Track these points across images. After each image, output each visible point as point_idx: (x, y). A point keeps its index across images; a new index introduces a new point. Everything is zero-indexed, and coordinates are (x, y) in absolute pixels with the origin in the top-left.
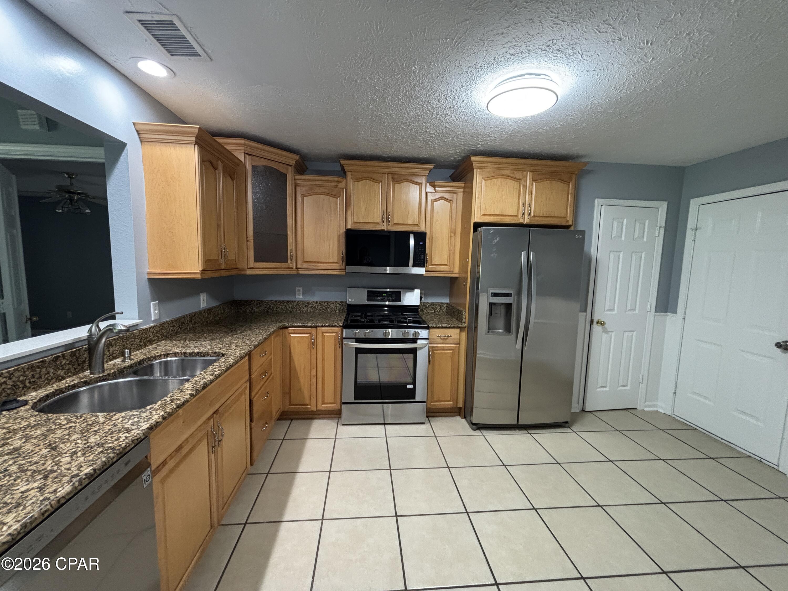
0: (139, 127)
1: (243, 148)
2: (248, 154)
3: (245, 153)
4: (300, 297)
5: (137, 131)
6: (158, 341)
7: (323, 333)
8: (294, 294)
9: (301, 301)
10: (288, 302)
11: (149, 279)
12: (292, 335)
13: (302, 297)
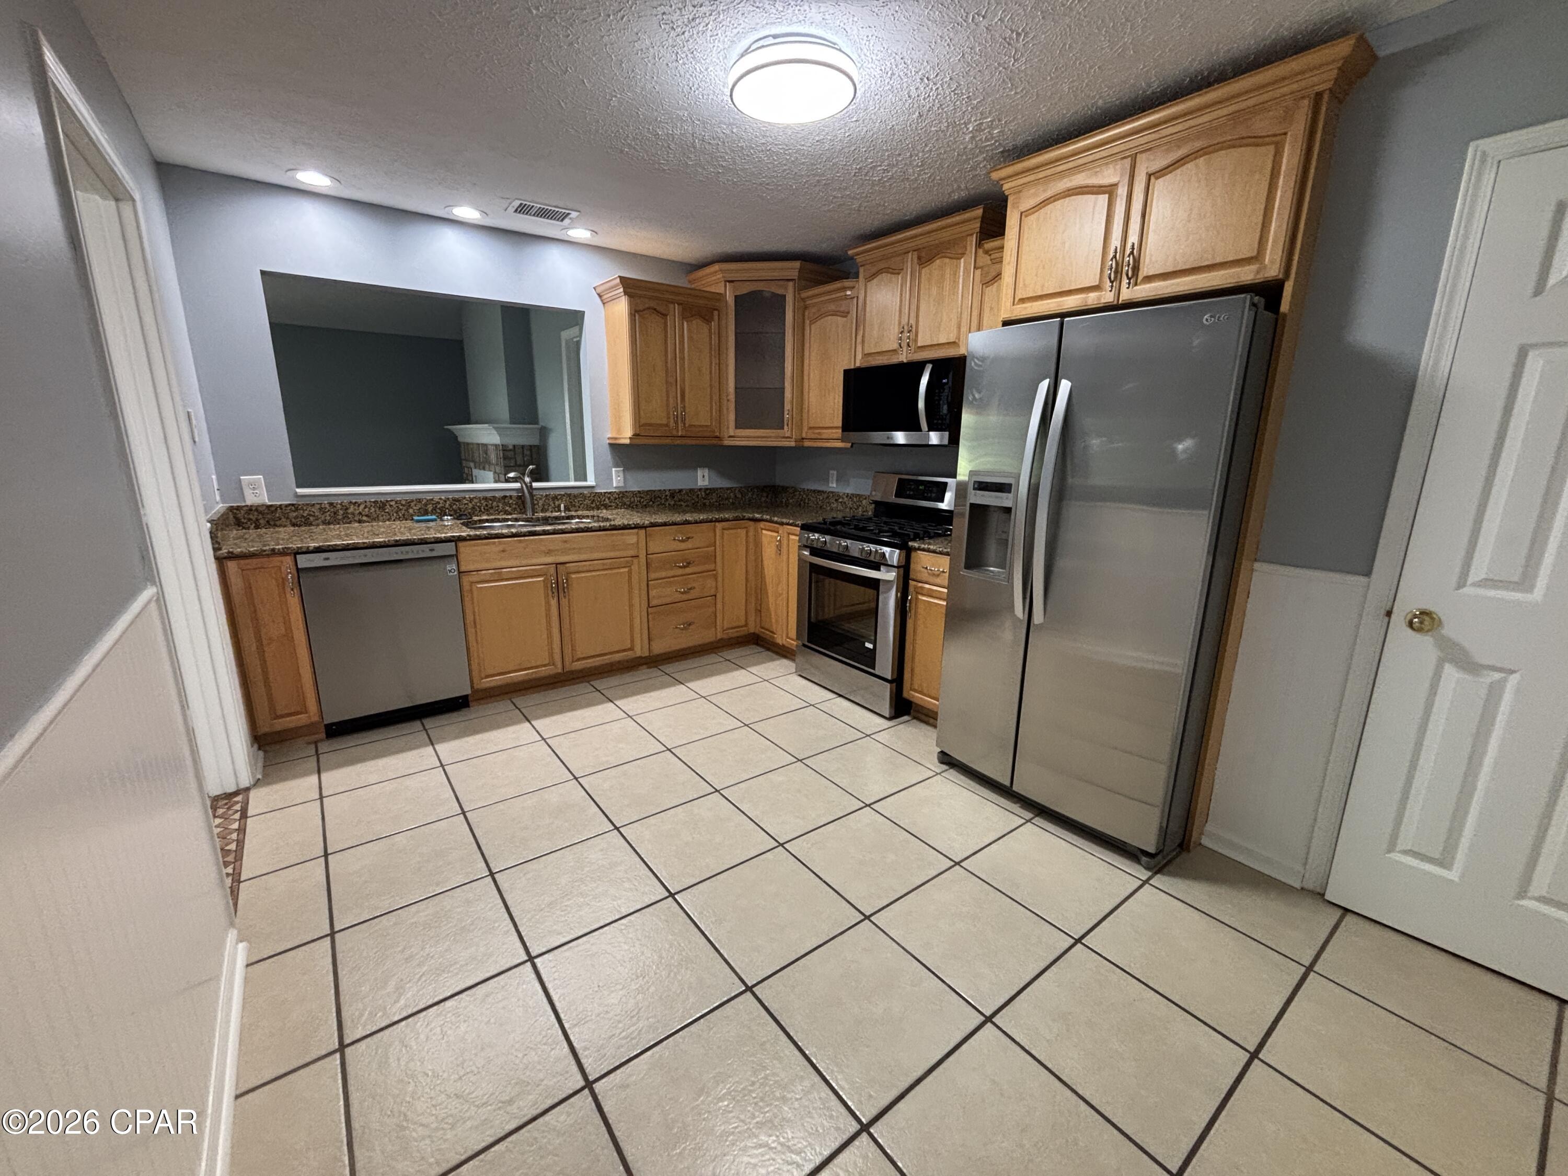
0: (599, 290)
1: (720, 276)
2: (730, 282)
3: (726, 281)
4: (833, 486)
5: (598, 294)
6: (616, 508)
7: (789, 534)
8: (827, 480)
9: (832, 492)
10: (819, 491)
11: (610, 445)
12: (764, 532)
13: (835, 485)
